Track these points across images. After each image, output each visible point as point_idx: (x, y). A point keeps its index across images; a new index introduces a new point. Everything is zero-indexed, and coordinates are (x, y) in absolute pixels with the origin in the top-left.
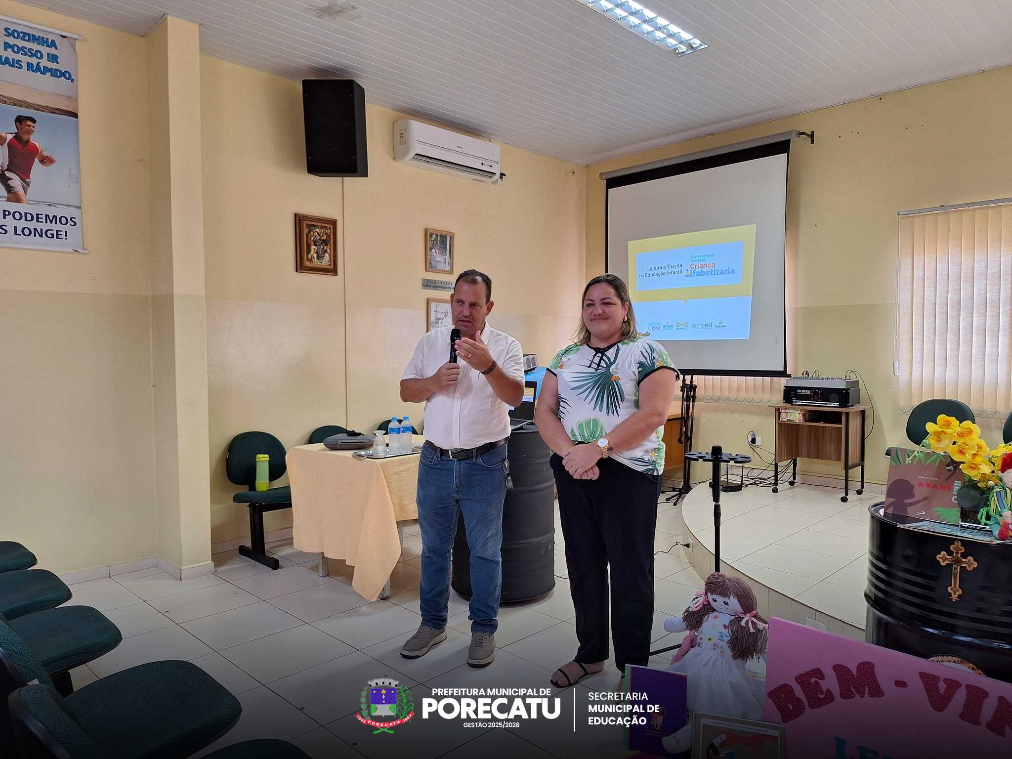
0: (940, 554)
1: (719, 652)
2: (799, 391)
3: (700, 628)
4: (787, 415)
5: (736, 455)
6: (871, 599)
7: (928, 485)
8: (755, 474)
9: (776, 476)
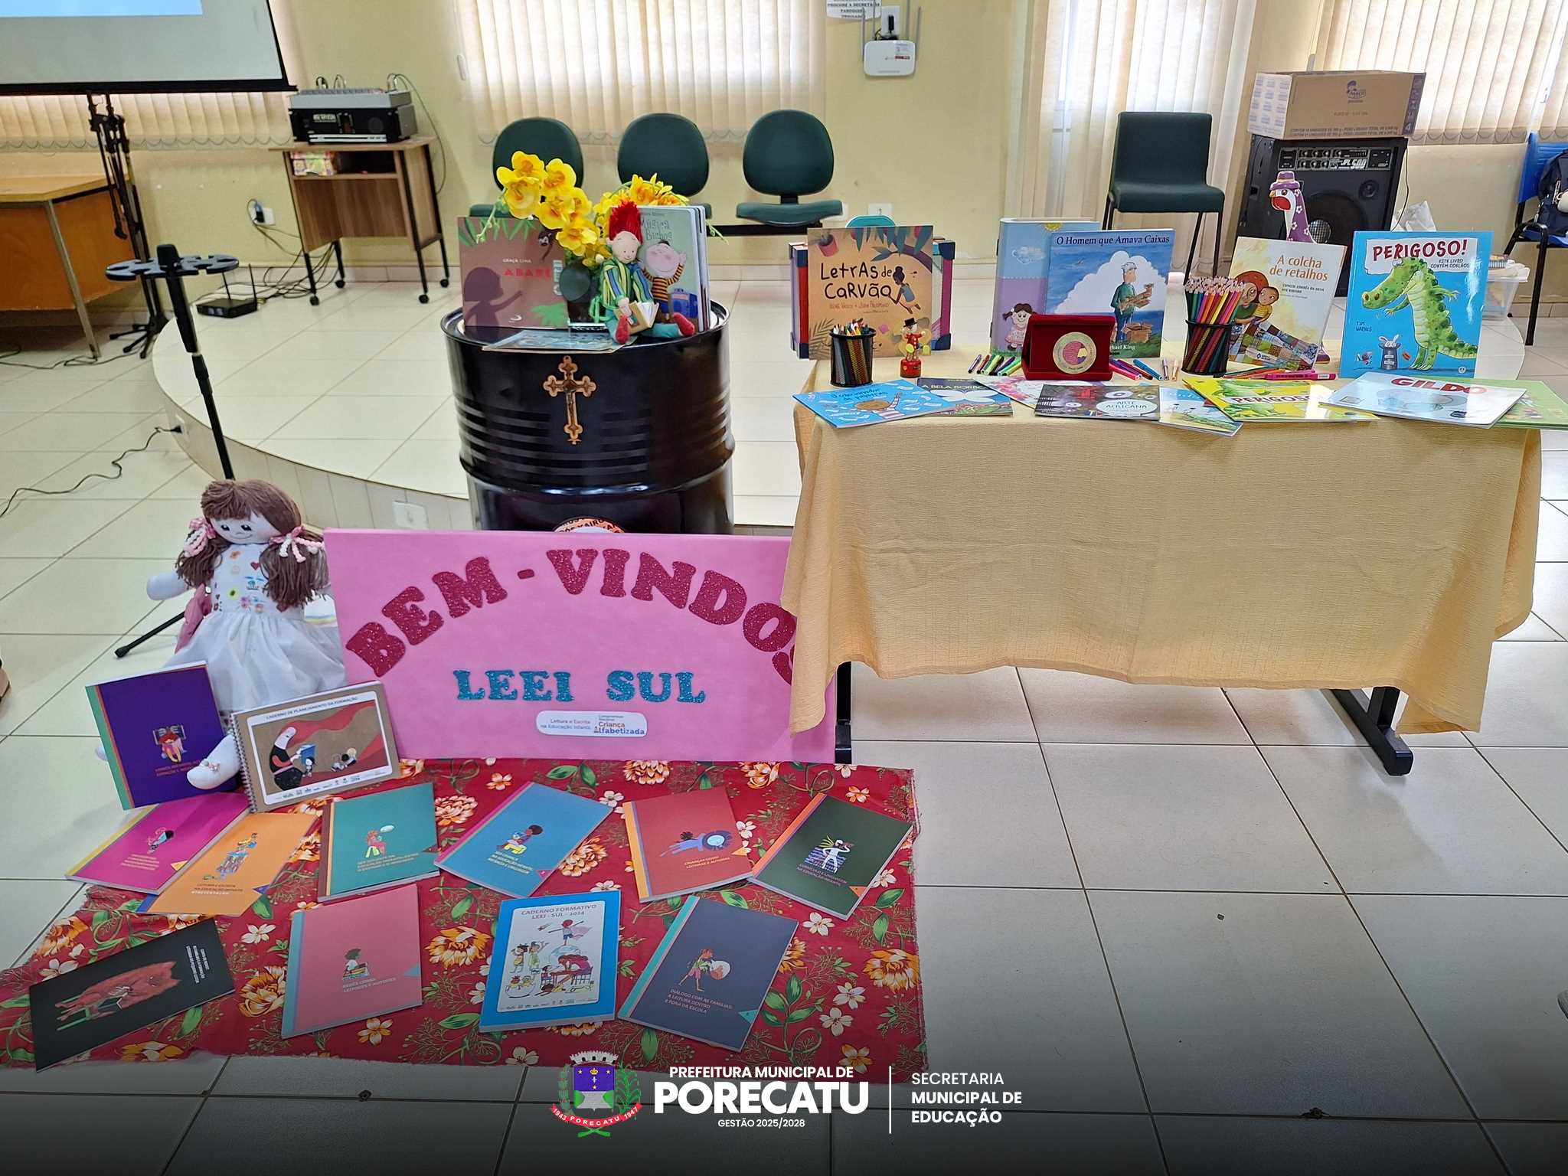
0: (547, 380)
1: (253, 608)
2: (316, 117)
3: (212, 580)
4: (305, 164)
5: (210, 257)
6: (469, 465)
7: (519, 272)
8: (276, 276)
9: (310, 276)
